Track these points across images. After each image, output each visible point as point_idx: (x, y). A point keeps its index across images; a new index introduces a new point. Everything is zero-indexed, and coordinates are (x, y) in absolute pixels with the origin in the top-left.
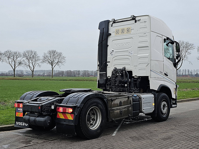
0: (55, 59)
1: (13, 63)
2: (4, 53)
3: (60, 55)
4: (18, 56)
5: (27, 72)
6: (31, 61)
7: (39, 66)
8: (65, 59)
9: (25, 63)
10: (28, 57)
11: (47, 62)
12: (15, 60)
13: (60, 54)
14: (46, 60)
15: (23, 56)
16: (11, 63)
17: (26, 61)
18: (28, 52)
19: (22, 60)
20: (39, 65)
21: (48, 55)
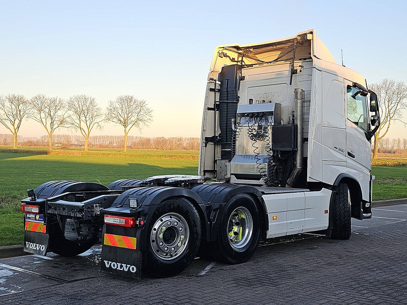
0: (130, 114)
1: (49, 121)
2: (30, 101)
3: (141, 107)
4: (59, 107)
5: (78, 140)
6: (83, 118)
7: (99, 127)
8: (152, 113)
9: (72, 122)
10: (78, 109)
11: (115, 120)
12: (52, 114)
13: (141, 105)
14: (113, 115)
15: (67, 107)
16: (44, 120)
17: (75, 117)
18: (78, 99)
19: (66, 116)
20: (99, 125)
21: (117, 105)
